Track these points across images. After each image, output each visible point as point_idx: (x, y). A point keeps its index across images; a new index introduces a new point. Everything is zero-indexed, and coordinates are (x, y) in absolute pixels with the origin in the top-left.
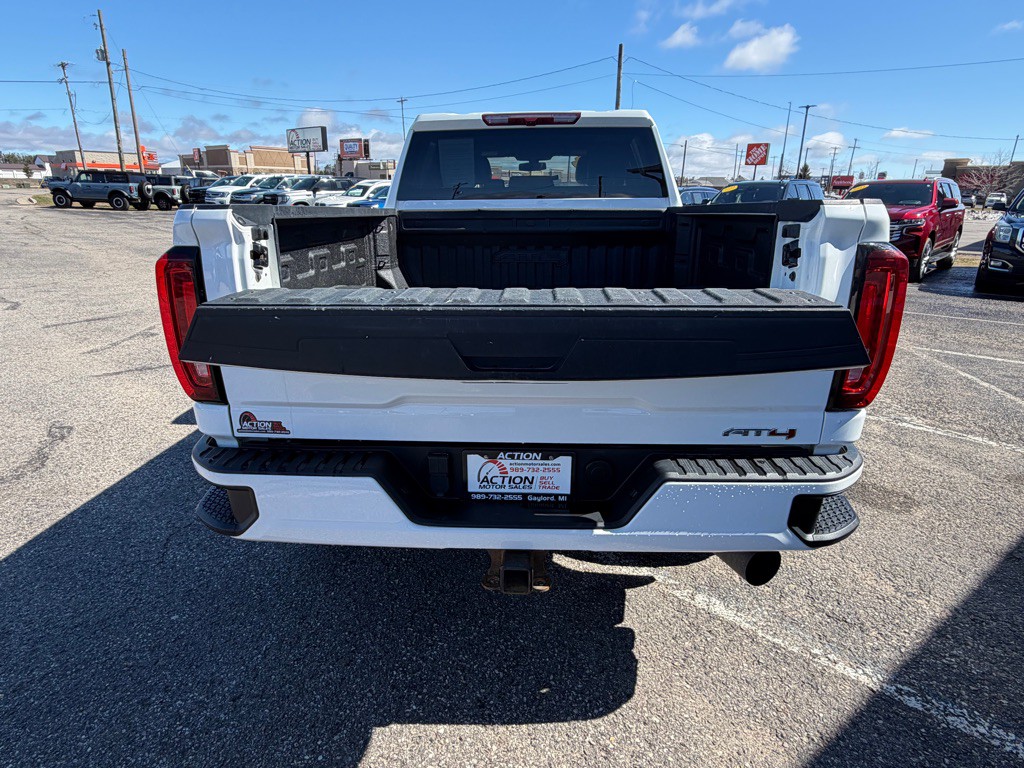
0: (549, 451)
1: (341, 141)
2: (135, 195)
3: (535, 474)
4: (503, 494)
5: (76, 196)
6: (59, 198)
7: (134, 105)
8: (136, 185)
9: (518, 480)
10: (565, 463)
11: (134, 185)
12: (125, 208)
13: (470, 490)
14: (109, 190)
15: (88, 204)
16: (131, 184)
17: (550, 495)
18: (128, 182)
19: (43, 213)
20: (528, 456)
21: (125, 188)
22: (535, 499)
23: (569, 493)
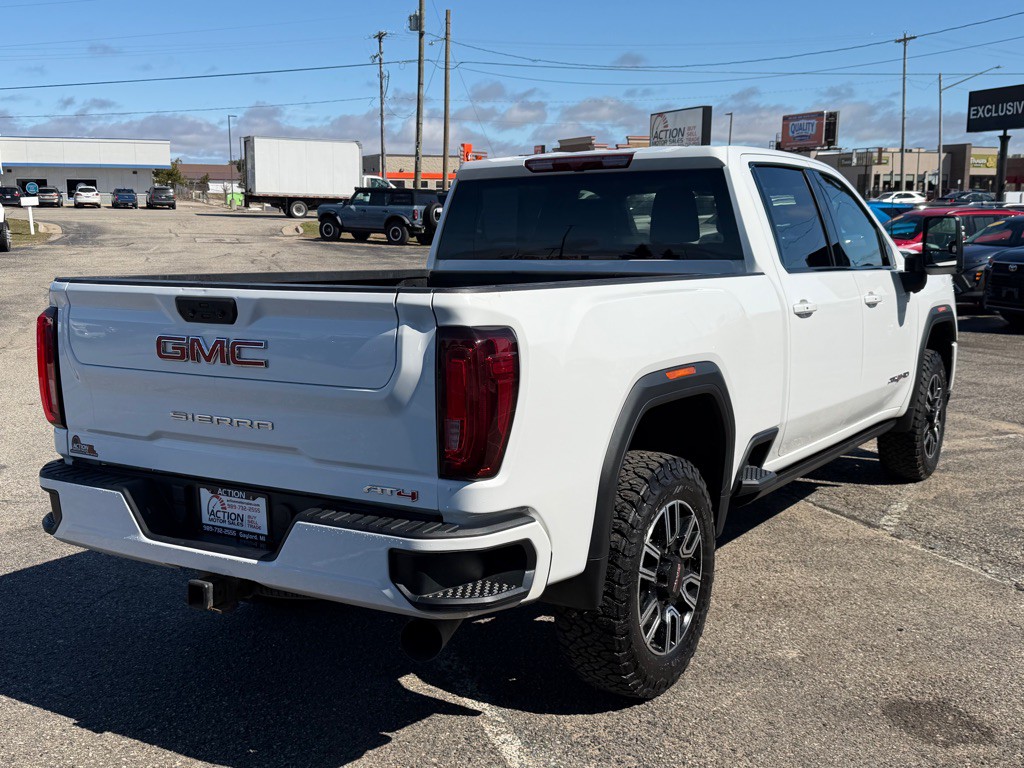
0: (251, 491)
1: (785, 119)
2: (418, 222)
3: (244, 512)
4: (223, 528)
5: (347, 224)
6: (328, 227)
7: (450, 89)
8: (423, 208)
9: (233, 517)
10: (261, 502)
11: (418, 208)
12: (402, 242)
13: (204, 521)
14: (387, 215)
15: (361, 236)
16: (415, 207)
17: (254, 534)
18: (413, 204)
19: (303, 249)
20: (236, 494)
21: (407, 213)
22: (244, 536)
23: (266, 533)
